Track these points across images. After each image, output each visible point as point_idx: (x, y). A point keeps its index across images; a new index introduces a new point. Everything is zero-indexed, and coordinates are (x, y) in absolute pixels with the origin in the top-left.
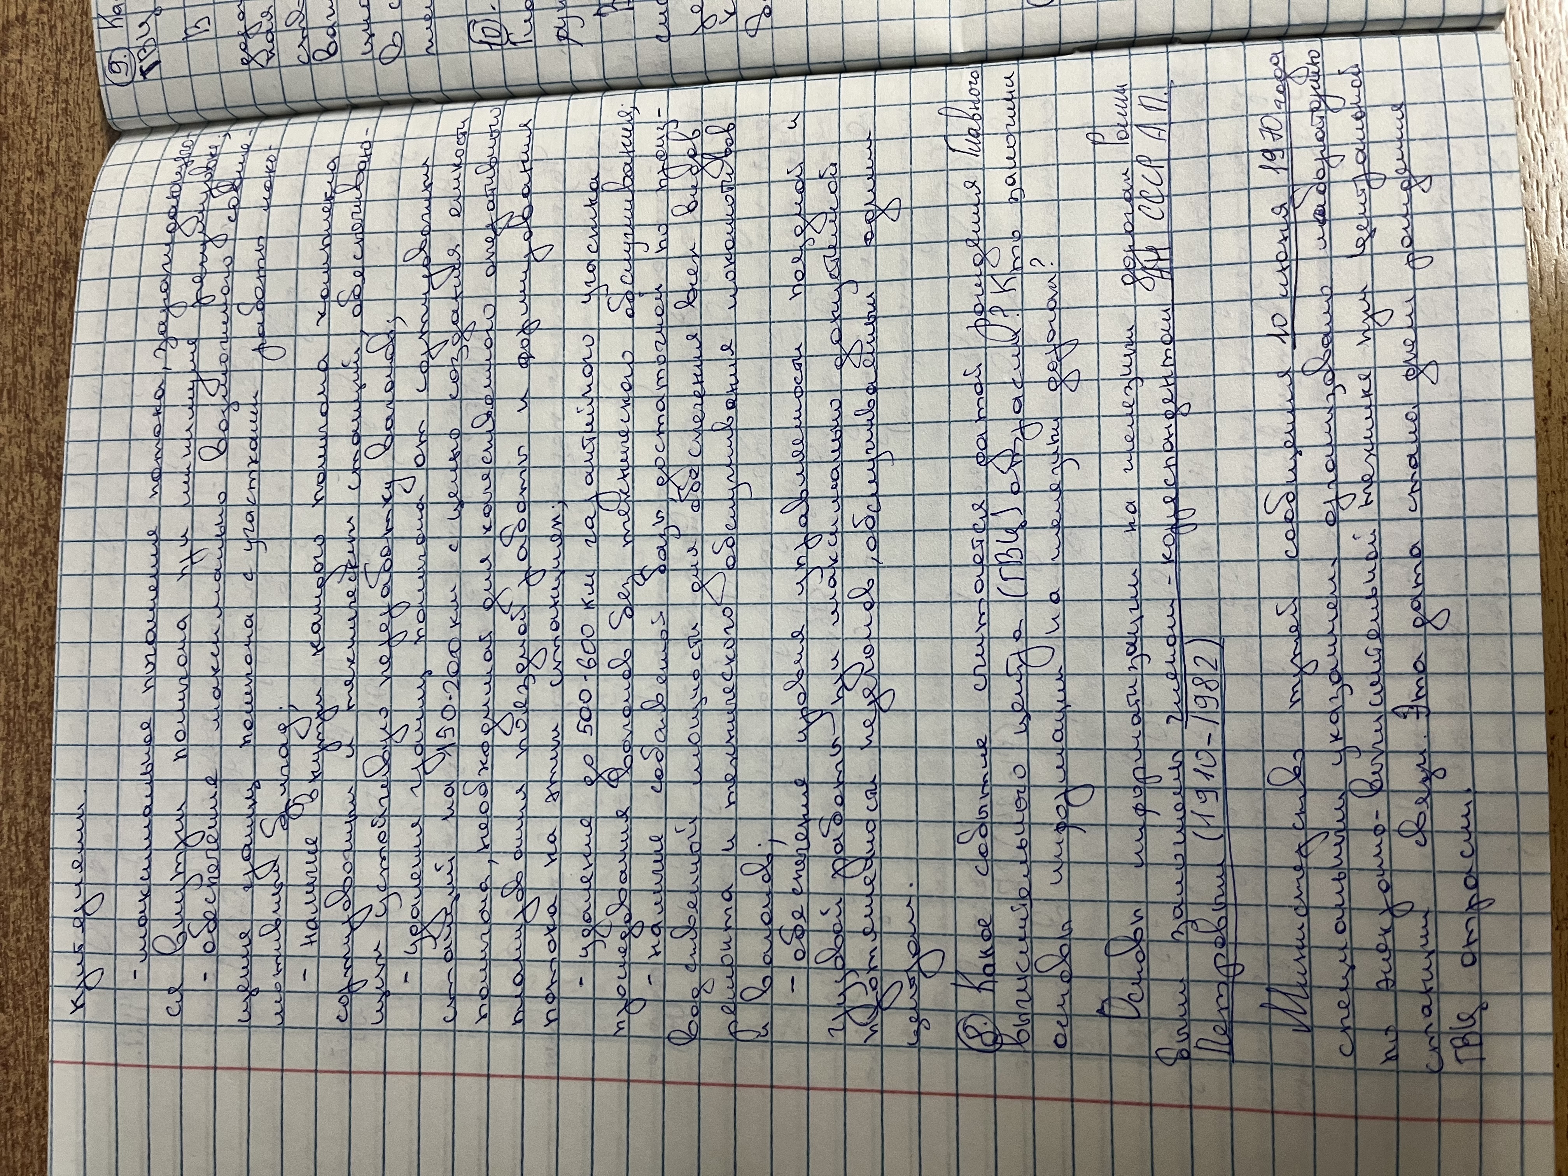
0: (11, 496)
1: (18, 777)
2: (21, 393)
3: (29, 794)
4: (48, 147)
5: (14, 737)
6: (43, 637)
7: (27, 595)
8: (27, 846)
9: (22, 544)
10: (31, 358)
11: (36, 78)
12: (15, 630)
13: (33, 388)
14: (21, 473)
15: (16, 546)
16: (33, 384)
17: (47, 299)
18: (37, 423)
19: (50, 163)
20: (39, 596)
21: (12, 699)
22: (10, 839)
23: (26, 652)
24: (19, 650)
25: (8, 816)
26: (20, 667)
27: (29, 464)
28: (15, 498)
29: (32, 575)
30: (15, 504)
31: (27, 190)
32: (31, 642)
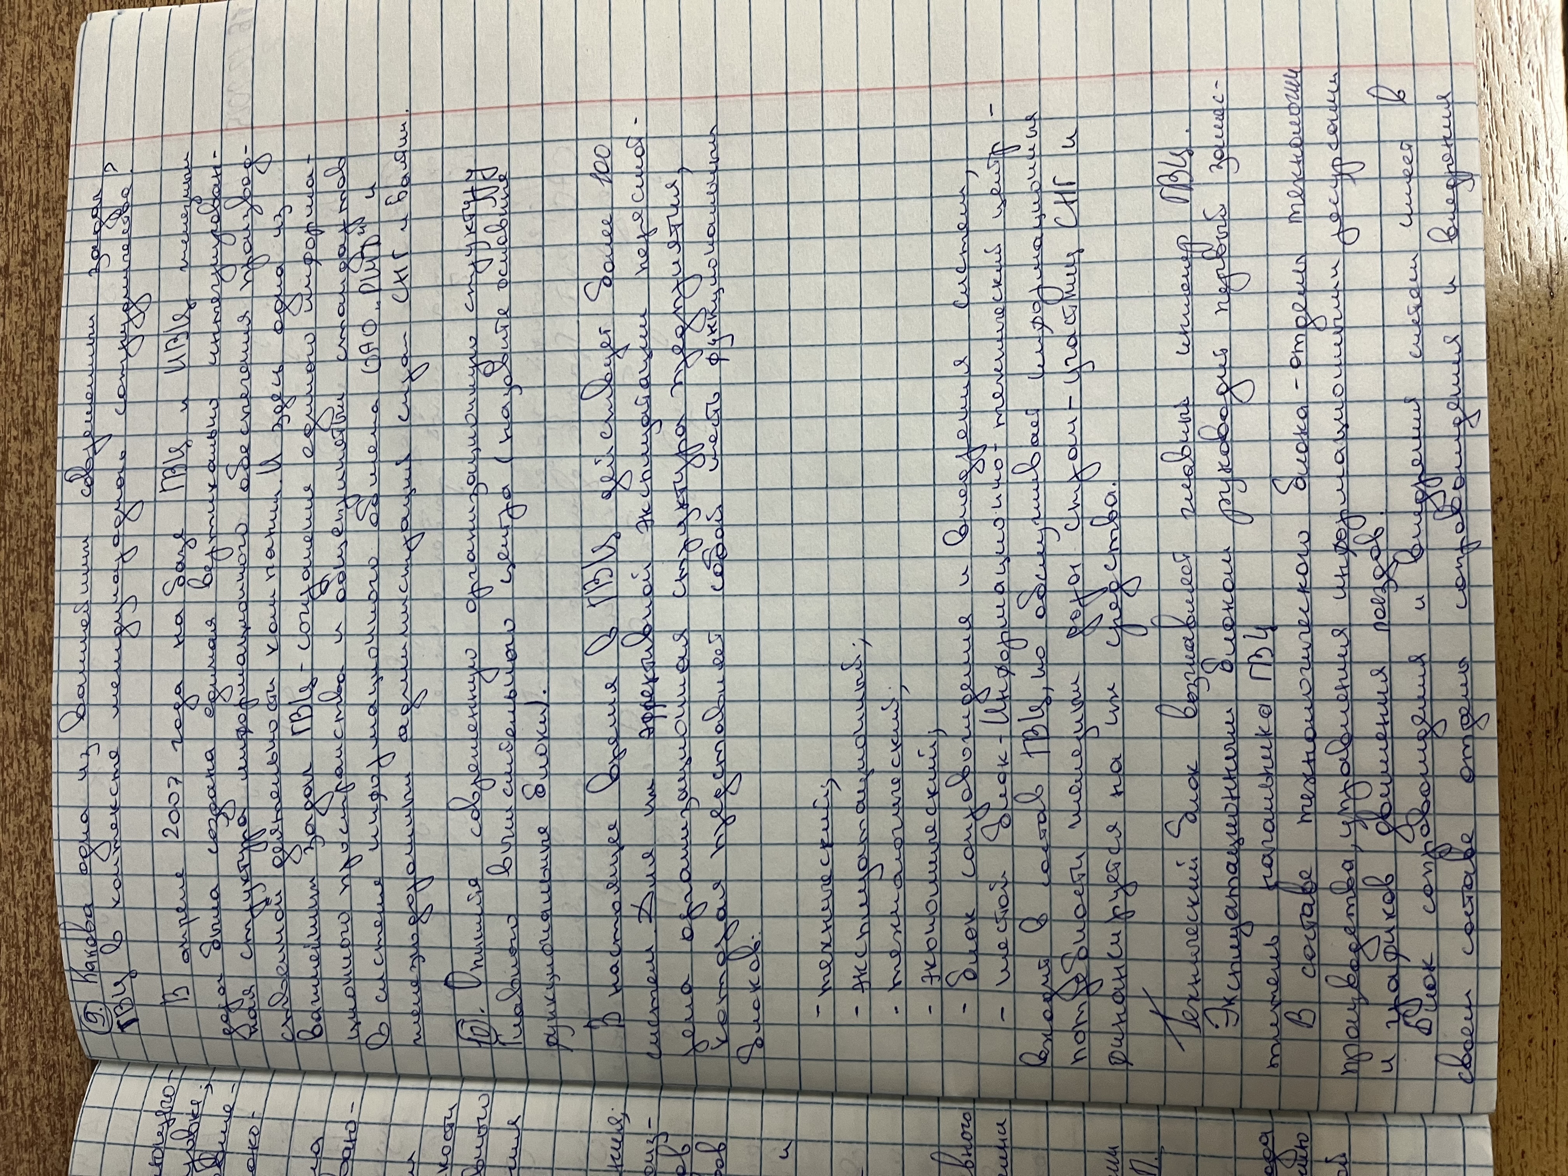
0: (7, 762)
1: (22, 1043)
2: (14, 659)
3: (33, 1060)
4: (34, 406)
5: (16, 1003)
6: (43, 906)
7: (25, 863)
8: (33, 1111)
9: (19, 812)
10: (23, 623)
11: (19, 334)
12: (14, 897)
13: (26, 653)
14: (16, 740)
15: (12, 813)
16: (26, 649)
17: (39, 564)
18: (31, 690)
19: (36, 423)
20: (38, 864)
21: (14, 966)
22: (15, 1104)
23: (26, 920)
24: (19, 917)
25: (13, 1081)
26: (20, 935)
27: (23, 730)
28: (11, 764)
29: (29, 842)
30: (10, 770)
31: (14, 449)
32: (31, 910)
